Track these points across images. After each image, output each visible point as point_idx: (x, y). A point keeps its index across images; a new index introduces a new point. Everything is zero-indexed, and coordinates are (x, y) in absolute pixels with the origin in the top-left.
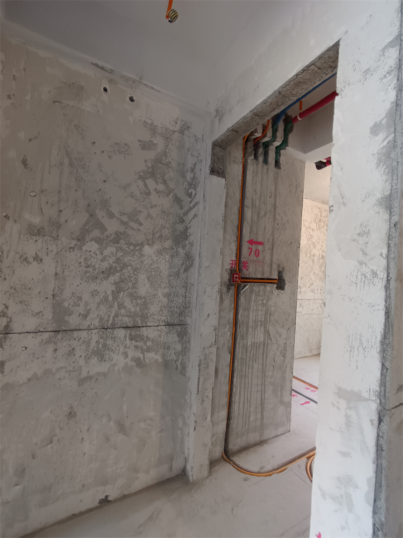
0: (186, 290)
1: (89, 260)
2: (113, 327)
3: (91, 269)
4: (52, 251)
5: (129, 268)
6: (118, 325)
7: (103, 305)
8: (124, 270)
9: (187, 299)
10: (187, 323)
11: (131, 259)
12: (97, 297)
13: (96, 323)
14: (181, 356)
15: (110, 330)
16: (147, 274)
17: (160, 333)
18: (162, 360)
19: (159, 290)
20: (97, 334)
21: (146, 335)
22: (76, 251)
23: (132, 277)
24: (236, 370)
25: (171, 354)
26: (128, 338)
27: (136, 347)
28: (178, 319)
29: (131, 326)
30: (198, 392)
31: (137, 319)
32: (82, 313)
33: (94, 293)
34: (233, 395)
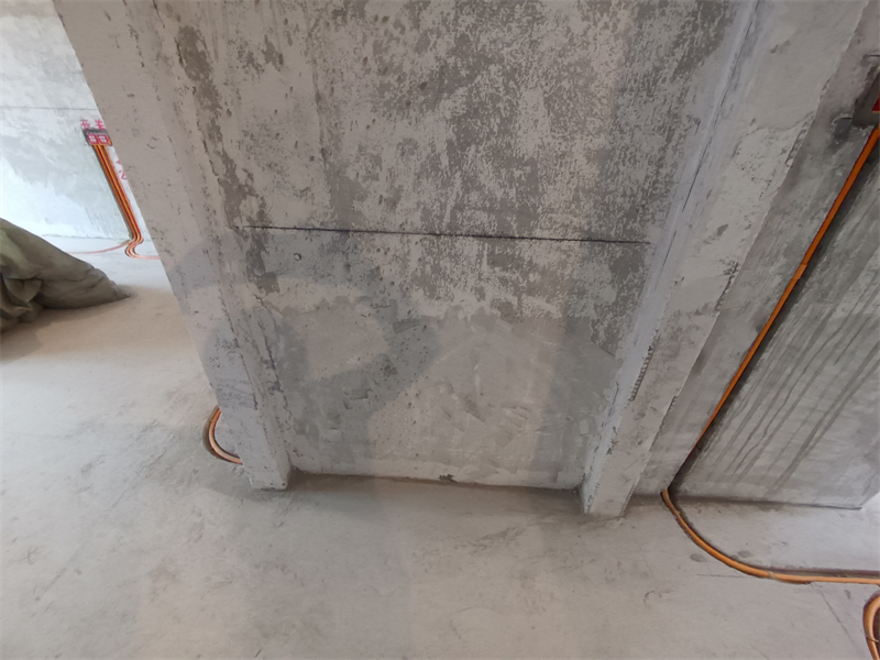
0: (669, 140)
1: (386, 50)
2: (453, 233)
3: (392, 79)
4: (297, 29)
5: (493, 68)
6: (464, 230)
7: (427, 178)
8: (479, 77)
9: (663, 171)
10: (646, 239)
11: (501, 35)
12: (414, 157)
13: (416, 220)
14: (611, 315)
15: (446, 239)
16: (547, 88)
17: (563, 257)
18: (560, 316)
19: (578, 141)
20: (419, 245)
21: (527, 259)
22: (351, 23)
23: (499, 99)
24: (761, 370)
25: (585, 307)
26: (485, 260)
27: (504, 281)
28: (621, 226)
29: (493, 234)
30: (634, 397)
31: (509, 219)
32: (385, 195)
33: (407, 148)
34: (729, 414)
